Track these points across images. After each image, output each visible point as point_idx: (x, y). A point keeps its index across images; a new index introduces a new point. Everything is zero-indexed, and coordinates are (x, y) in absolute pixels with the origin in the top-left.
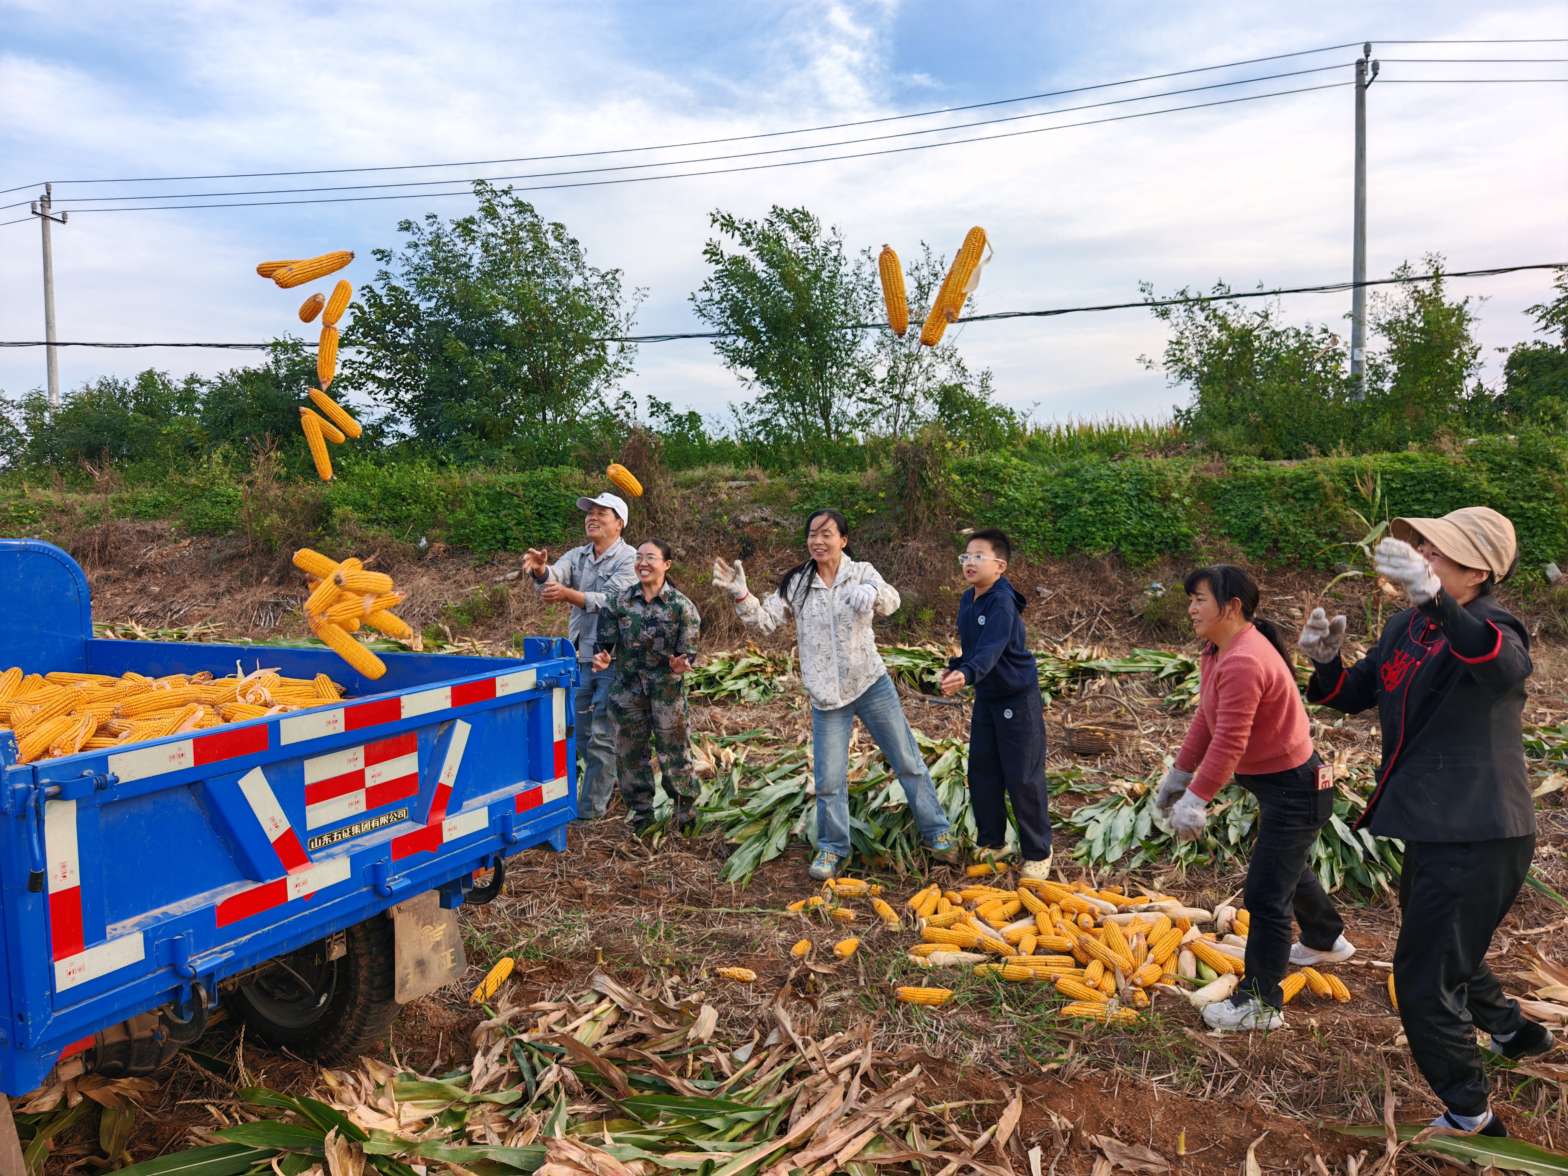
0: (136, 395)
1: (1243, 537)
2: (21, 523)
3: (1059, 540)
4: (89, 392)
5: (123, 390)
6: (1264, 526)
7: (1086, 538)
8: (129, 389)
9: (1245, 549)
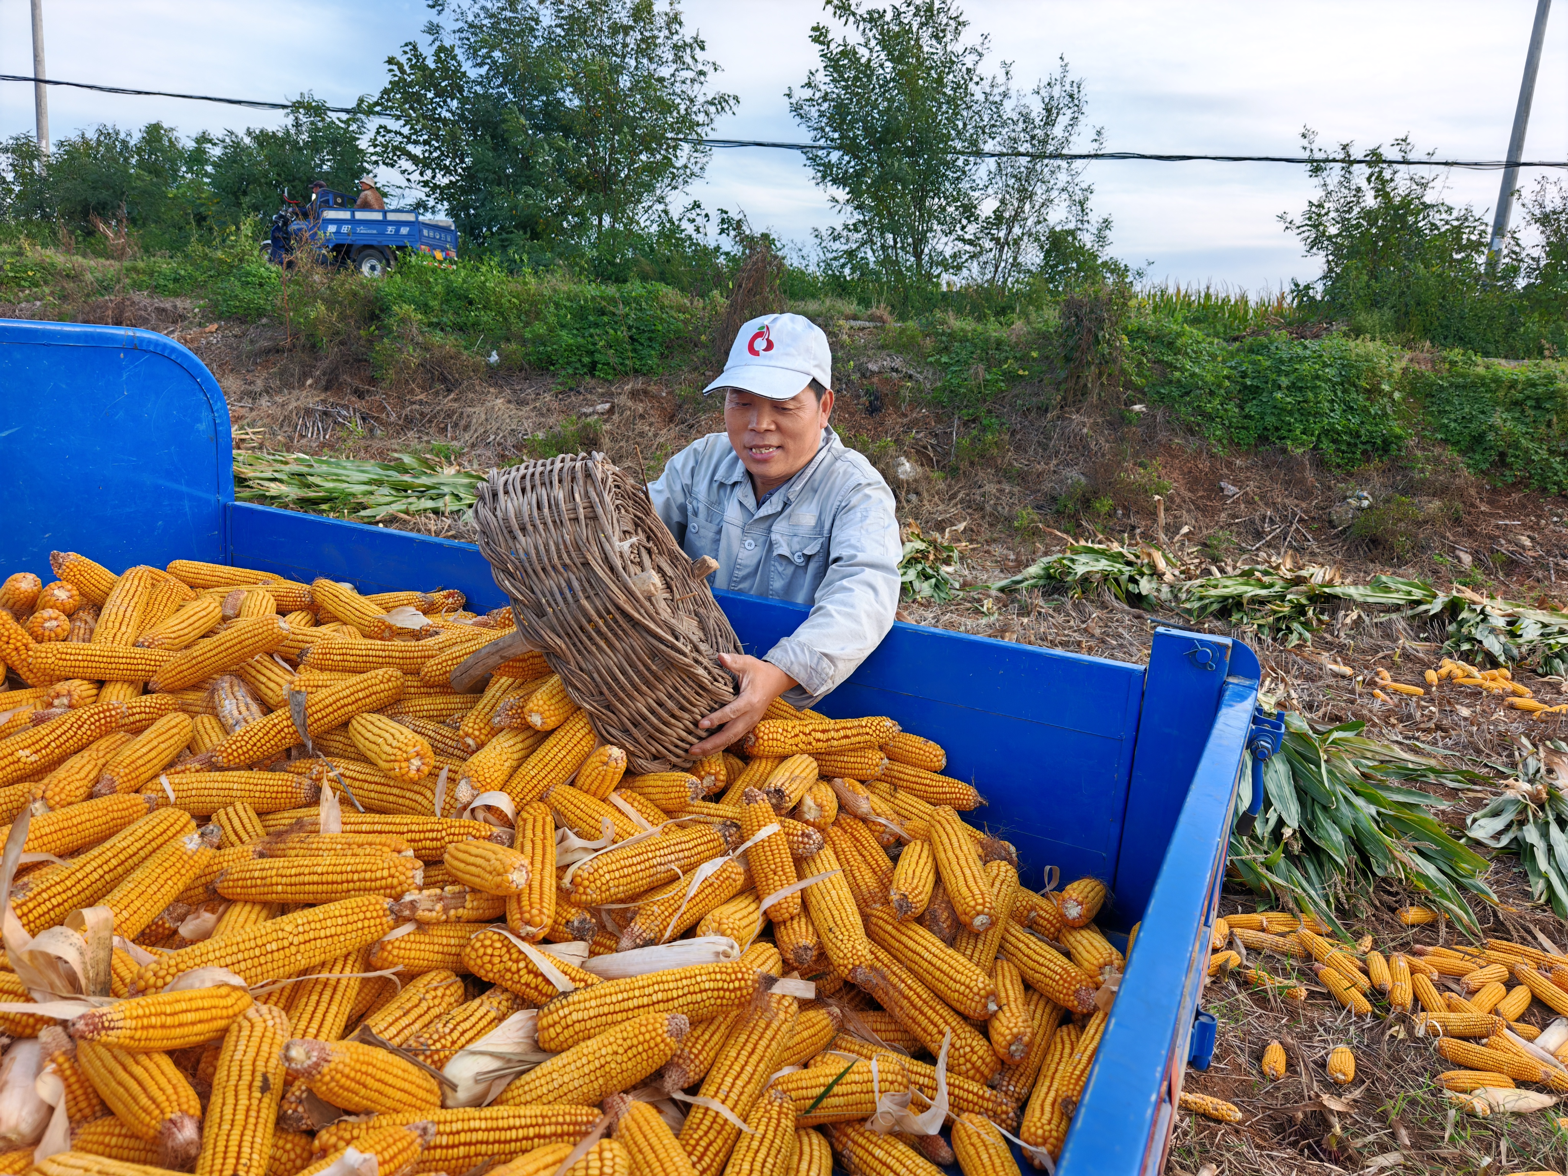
0: (139, 150)
1: (1463, 445)
2: (19, 285)
3: (1246, 428)
4: (85, 142)
5: (124, 143)
6: (1491, 436)
7: (1281, 431)
8: (132, 143)
9: (1466, 459)
